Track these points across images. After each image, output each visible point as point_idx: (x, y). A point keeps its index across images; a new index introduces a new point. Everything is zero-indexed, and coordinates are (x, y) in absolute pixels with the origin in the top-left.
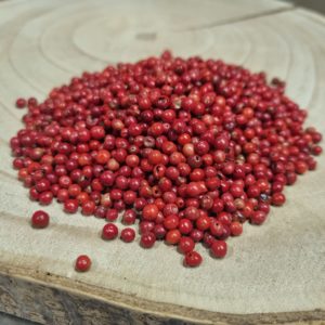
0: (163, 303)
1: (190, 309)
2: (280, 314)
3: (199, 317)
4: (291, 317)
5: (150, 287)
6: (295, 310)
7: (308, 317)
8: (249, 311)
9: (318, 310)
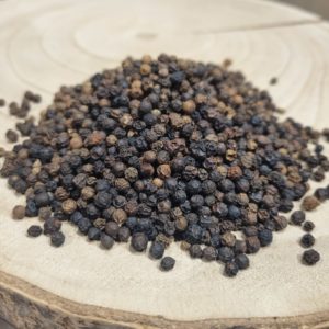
0: (12, 276)
1: (34, 287)
2: (118, 311)
3: (38, 296)
4: (127, 316)
5: (9, 260)
6: (136, 311)
7: (145, 321)
8: (89, 302)
9: (160, 317)
